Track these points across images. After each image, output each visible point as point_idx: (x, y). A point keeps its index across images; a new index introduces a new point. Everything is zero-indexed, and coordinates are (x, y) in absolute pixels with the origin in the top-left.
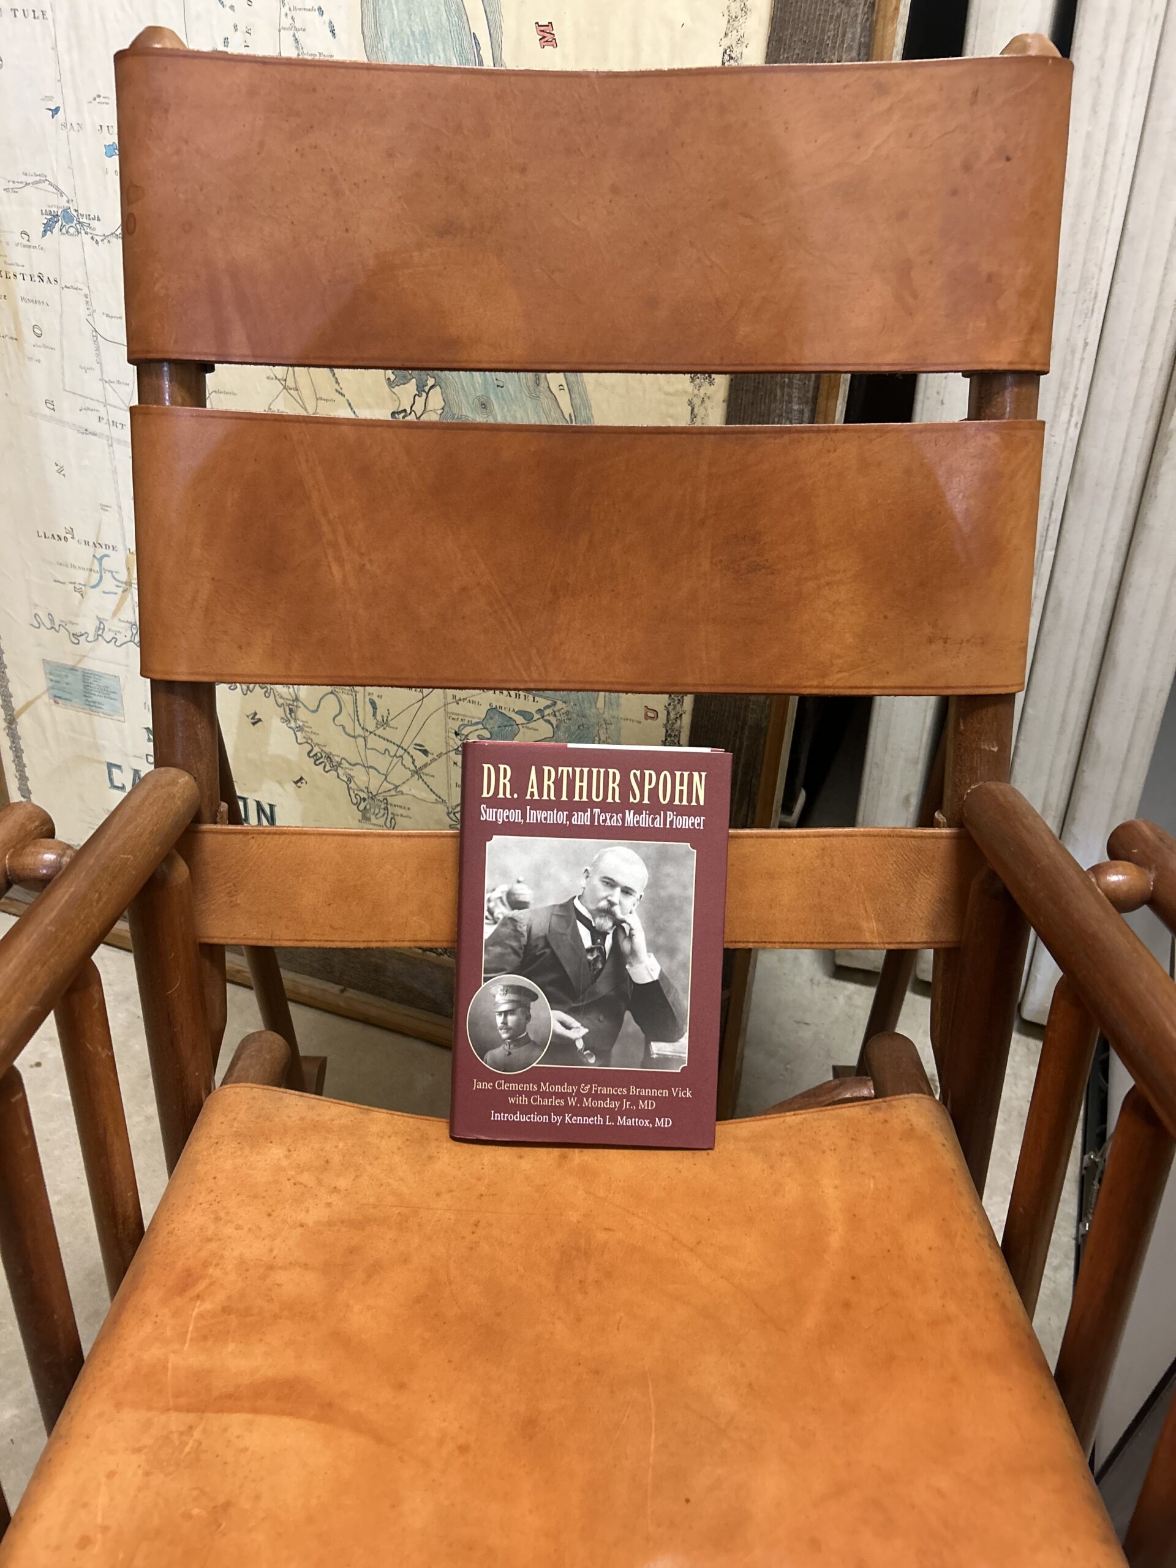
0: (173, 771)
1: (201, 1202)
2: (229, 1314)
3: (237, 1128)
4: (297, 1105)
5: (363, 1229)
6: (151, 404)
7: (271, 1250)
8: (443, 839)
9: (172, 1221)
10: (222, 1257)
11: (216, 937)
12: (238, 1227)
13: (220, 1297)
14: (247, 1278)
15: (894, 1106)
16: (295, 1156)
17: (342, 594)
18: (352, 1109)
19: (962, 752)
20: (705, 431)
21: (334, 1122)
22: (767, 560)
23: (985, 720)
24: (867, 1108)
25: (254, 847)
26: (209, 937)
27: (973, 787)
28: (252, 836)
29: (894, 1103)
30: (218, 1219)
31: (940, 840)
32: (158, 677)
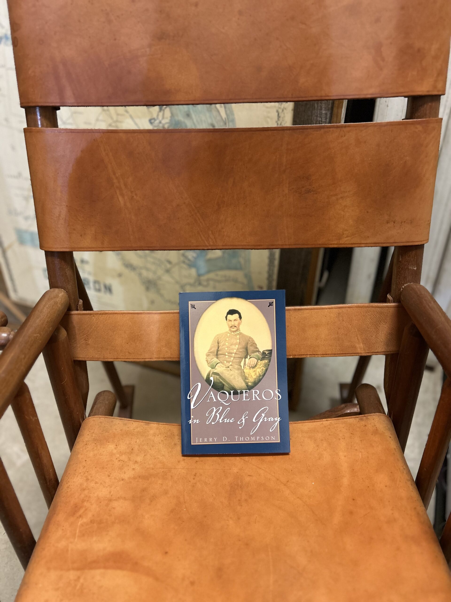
0: (57, 290)
1: (80, 472)
2: (93, 523)
3: (94, 437)
4: (119, 424)
5: (148, 480)
6: (32, 127)
8: (174, 314)
9: (69, 482)
10: (90, 497)
11: (81, 358)
15: (369, 419)
16: (119, 448)
17: (124, 210)
18: (142, 423)
19: (400, 270)
20: (285, 129)
21: (135, 431)
22: (314, 188)
23: (411, 256)
24: (357, 419)
25: (95, 320)
26: (78, 358)
27: (405, 285)
28: (93, 315)
29: (369, 417)
30: (87, 479)
31: (390, 308)
32: (47, 250)
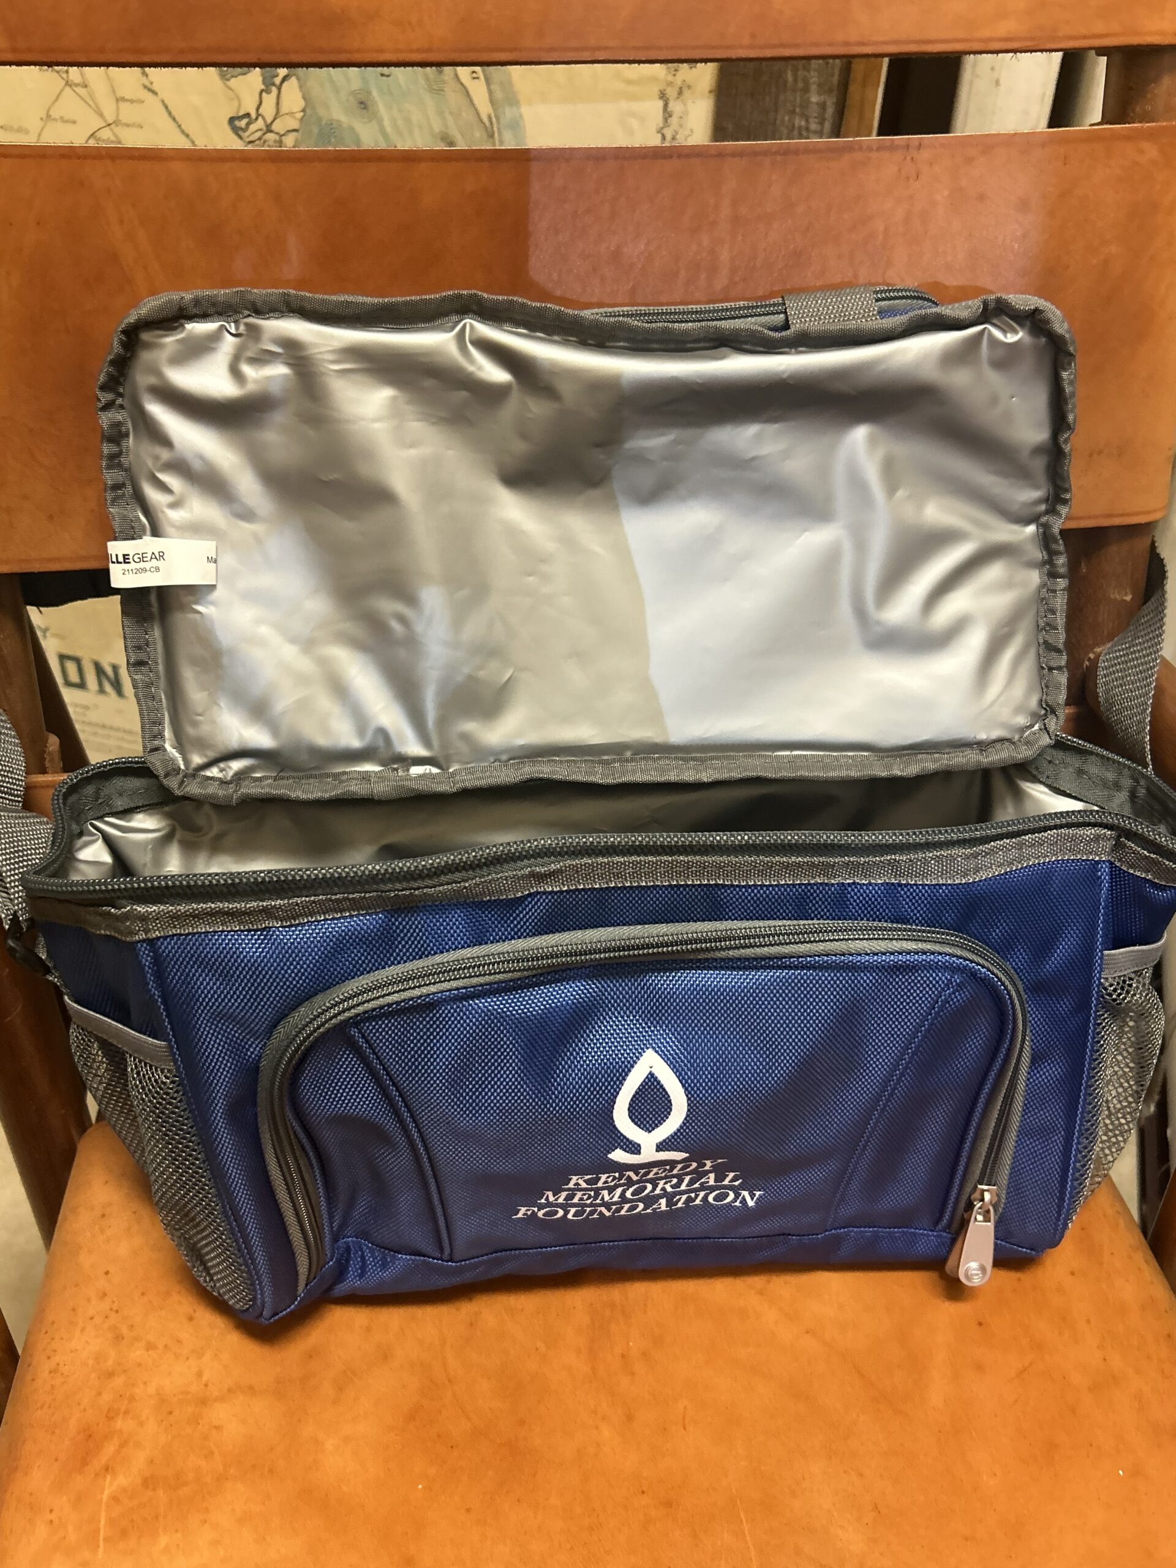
1: (91, 1314)
2: (154, 1490)
7: (200, 1374)
9: (54, 1351)
10: (132, 1398)
12: (150, 1346)
13: (139, 1461)
14: (171, 1425)
19: (1083, 602)
23: (1116, 558)
